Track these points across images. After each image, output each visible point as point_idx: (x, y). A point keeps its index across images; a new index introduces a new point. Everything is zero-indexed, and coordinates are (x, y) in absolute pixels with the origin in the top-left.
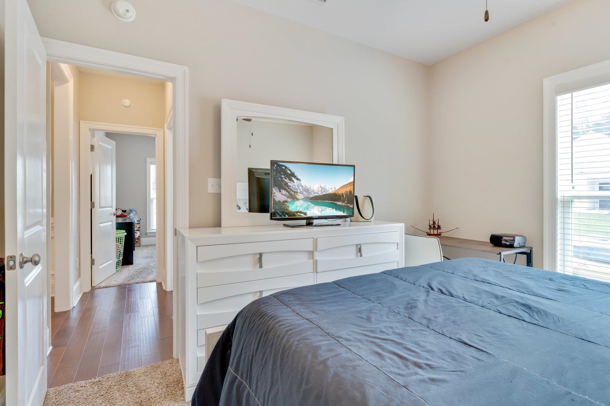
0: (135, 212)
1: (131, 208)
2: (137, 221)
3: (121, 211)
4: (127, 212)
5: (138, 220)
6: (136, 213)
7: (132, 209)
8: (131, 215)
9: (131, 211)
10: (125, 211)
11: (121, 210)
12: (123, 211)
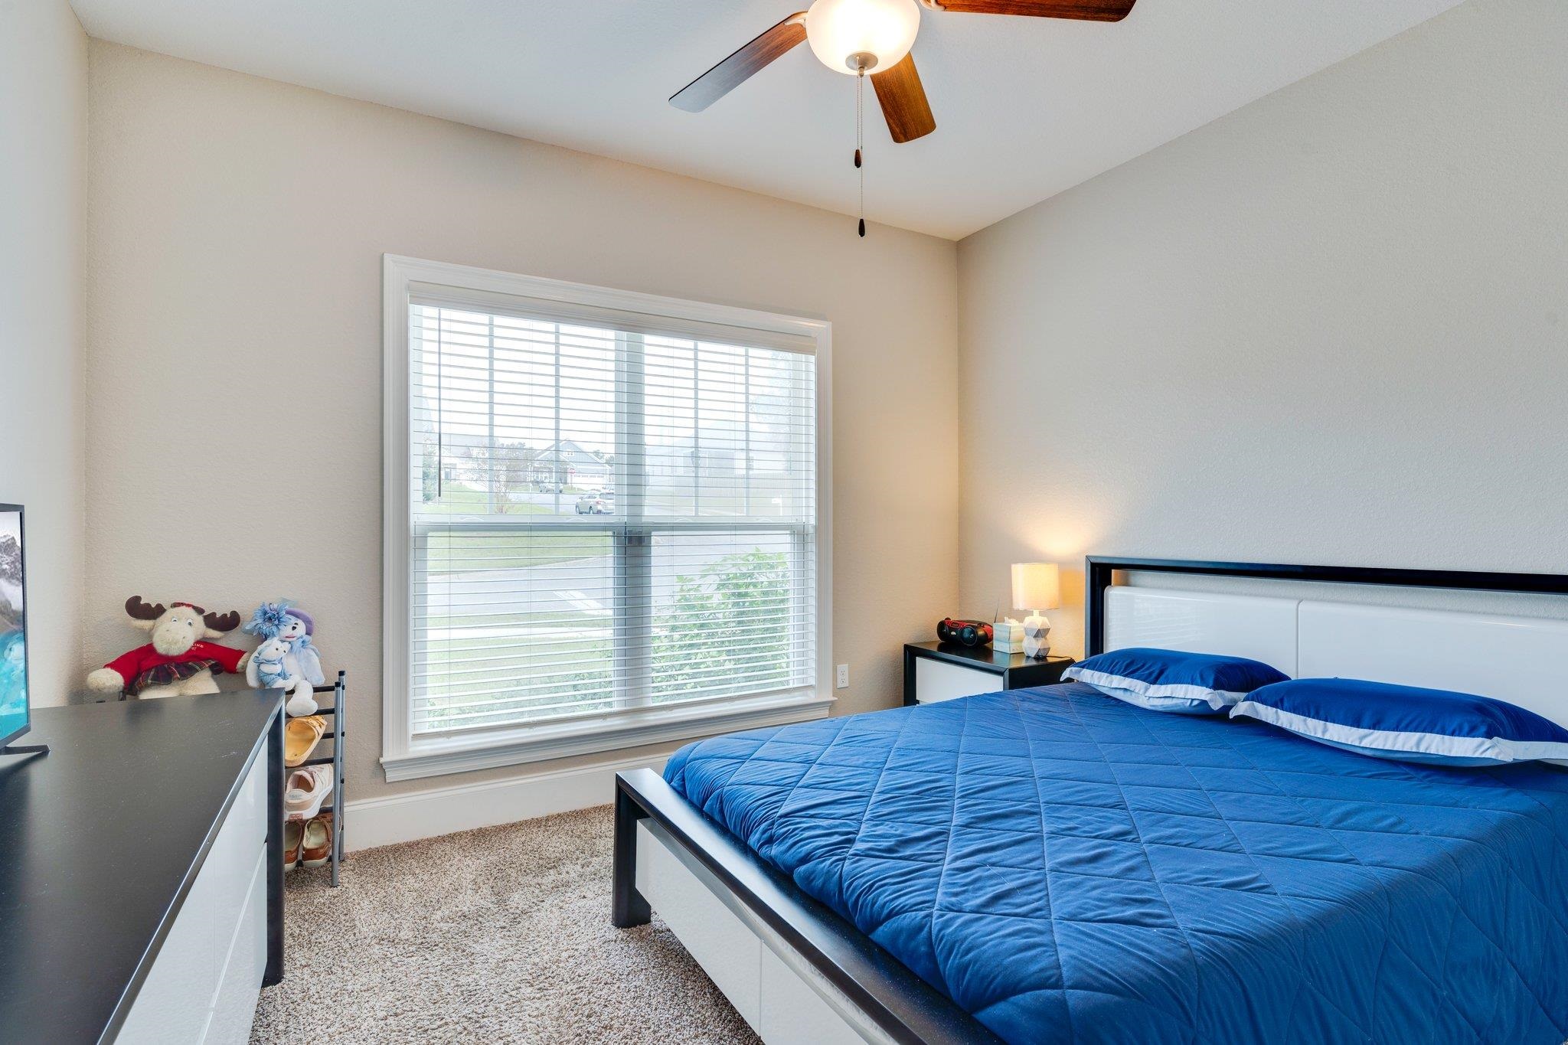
0: (302, 628)
1: (272, 598)
2: (316, 690)
3: (199, 620)
4: (247, 625)
5: (321, 683)
6: (308, 633)
7: (285, 601)
8: (272, 648)
9: (272, 617)
10: (229, 622)
11: (200, 611)
12: (212, 621)
